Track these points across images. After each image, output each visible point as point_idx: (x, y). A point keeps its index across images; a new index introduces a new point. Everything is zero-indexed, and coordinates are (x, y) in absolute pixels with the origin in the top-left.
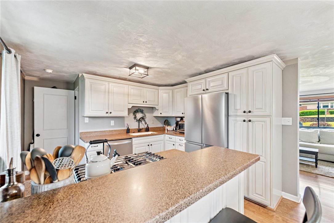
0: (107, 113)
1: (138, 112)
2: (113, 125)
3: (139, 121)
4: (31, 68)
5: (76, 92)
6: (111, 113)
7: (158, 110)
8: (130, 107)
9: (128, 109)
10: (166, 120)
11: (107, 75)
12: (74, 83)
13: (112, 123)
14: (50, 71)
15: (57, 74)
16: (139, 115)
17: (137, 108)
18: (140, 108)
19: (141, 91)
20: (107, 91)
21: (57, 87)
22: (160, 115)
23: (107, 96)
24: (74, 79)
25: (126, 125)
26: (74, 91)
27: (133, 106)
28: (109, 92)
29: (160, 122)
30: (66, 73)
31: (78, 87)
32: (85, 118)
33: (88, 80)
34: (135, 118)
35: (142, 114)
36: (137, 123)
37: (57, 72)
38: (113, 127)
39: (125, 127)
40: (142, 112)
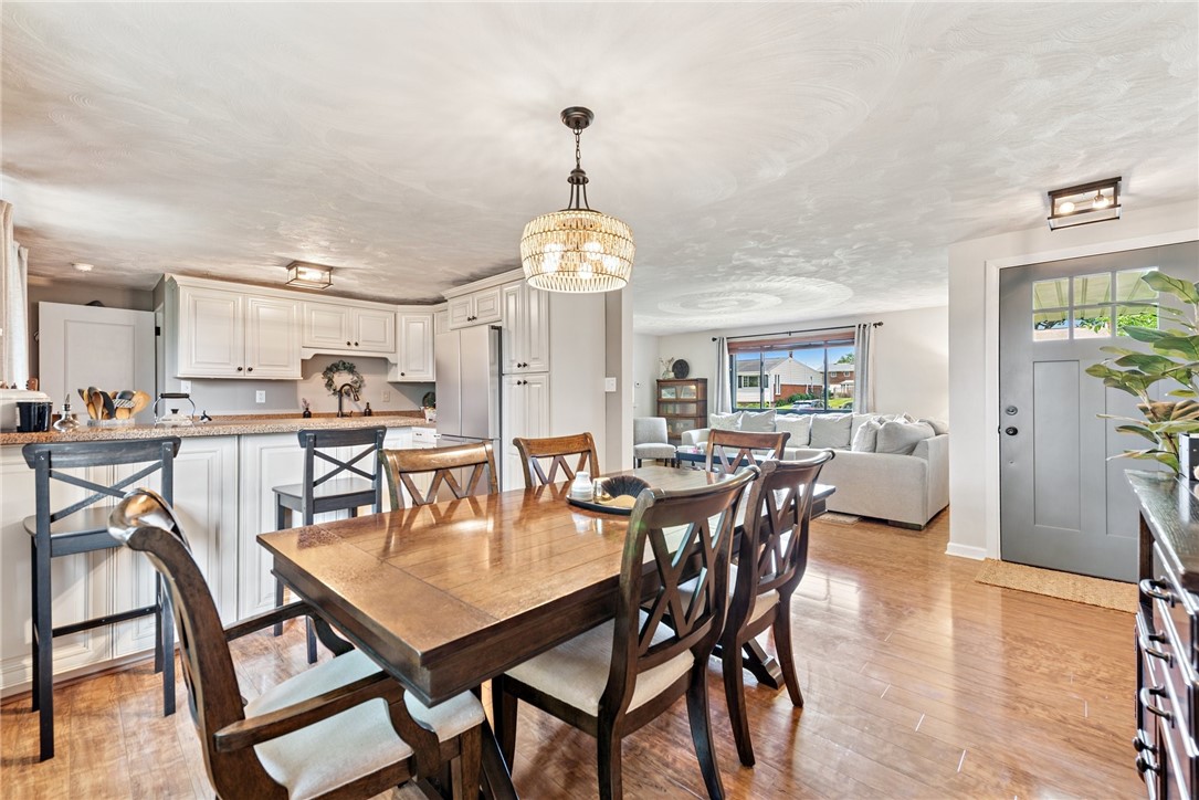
0: (240, 369)
1: (338, 370)
2: (264, 401)
3: (340, 393)
4: (37, 261)
5: (160, 315)
6: (250, 370)
7: (396, 365)
8: (309, 357)
9: (302, 360)
10: (428, 394)
11: (241, 277)
12: (154, 291)
13: (260, 396)
14: (86, 268)
15: (104, 272)
16: (342, 379)
17: (336, 361)
18: (344, 360)
19: (341, 318)
20: (240, 316)
21: (103, 302)
22: (400, 379)
23: (240, 329)
24: (154, 284)
25: (301, 403)
26: (153, 314)
27: (316, 355)
28: (244, 319)
29: (410, 398)
30: (129, 271)
31: (162, 305)
32: (182, 382)
33: (187, 291)
34: (329, 384)
35: (351, 376)
36: (335, 399)
37: (104, 268)
38: (261, 406)
39: (297, 407)
40: (351, 369)
